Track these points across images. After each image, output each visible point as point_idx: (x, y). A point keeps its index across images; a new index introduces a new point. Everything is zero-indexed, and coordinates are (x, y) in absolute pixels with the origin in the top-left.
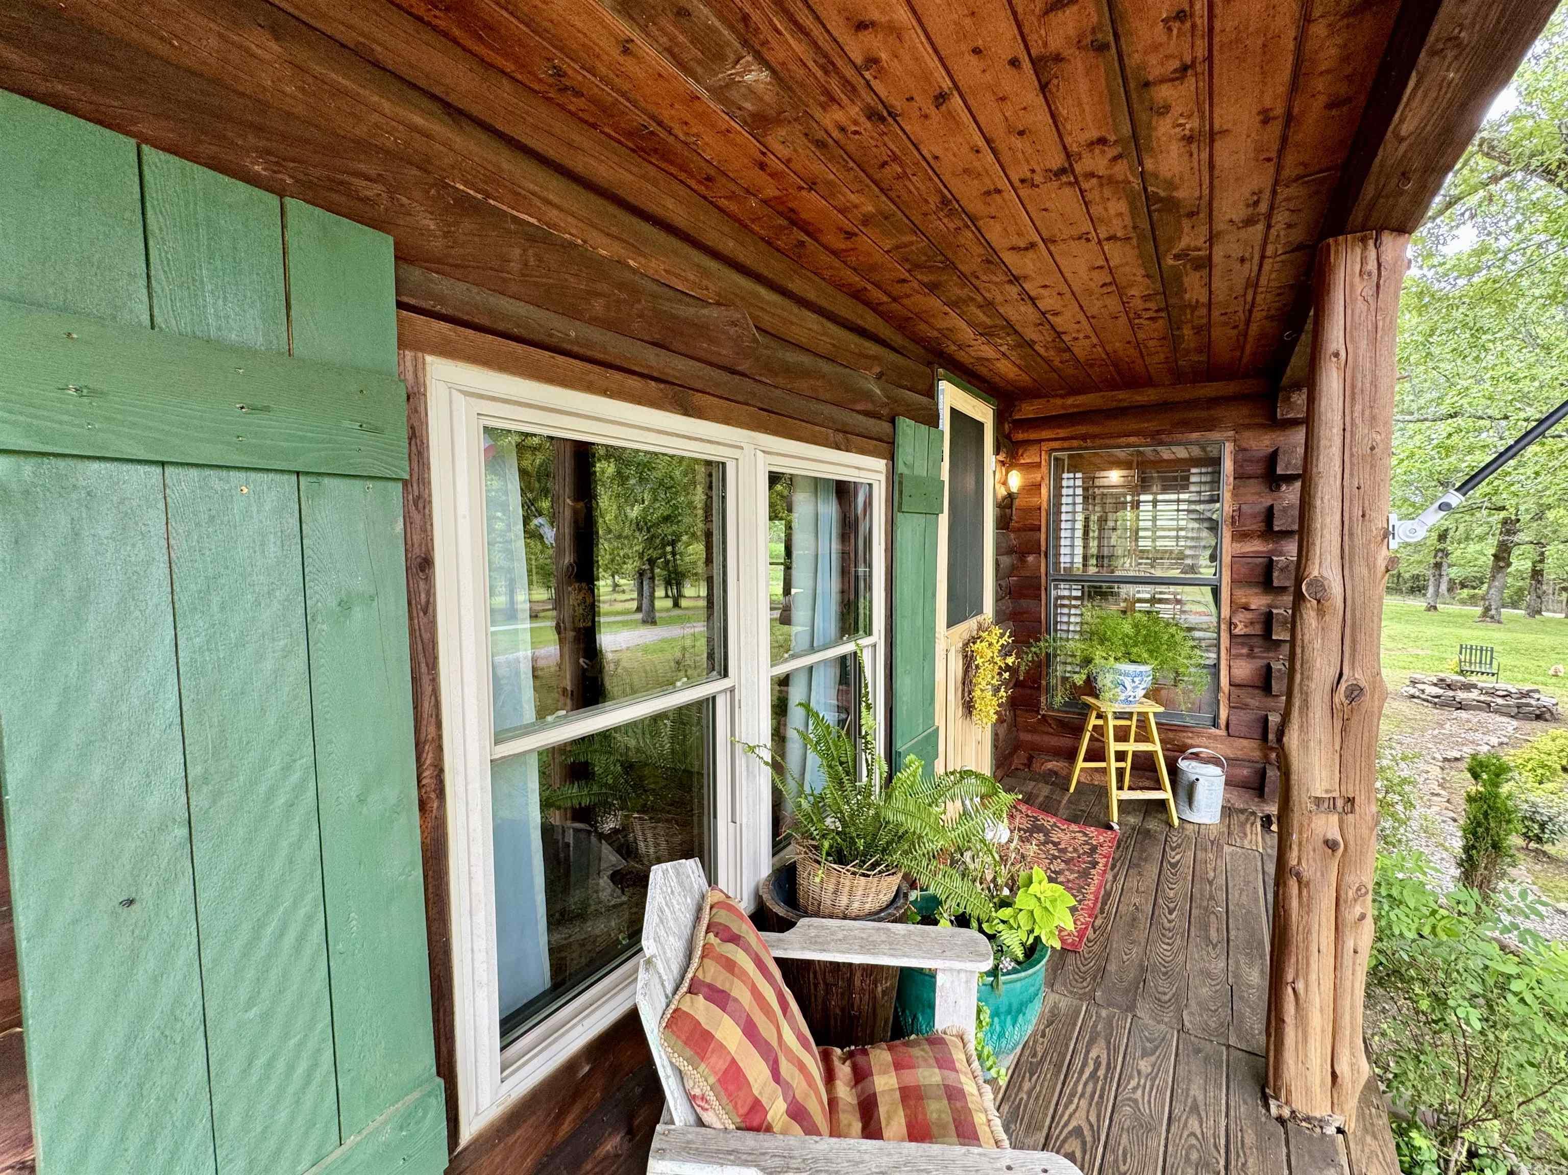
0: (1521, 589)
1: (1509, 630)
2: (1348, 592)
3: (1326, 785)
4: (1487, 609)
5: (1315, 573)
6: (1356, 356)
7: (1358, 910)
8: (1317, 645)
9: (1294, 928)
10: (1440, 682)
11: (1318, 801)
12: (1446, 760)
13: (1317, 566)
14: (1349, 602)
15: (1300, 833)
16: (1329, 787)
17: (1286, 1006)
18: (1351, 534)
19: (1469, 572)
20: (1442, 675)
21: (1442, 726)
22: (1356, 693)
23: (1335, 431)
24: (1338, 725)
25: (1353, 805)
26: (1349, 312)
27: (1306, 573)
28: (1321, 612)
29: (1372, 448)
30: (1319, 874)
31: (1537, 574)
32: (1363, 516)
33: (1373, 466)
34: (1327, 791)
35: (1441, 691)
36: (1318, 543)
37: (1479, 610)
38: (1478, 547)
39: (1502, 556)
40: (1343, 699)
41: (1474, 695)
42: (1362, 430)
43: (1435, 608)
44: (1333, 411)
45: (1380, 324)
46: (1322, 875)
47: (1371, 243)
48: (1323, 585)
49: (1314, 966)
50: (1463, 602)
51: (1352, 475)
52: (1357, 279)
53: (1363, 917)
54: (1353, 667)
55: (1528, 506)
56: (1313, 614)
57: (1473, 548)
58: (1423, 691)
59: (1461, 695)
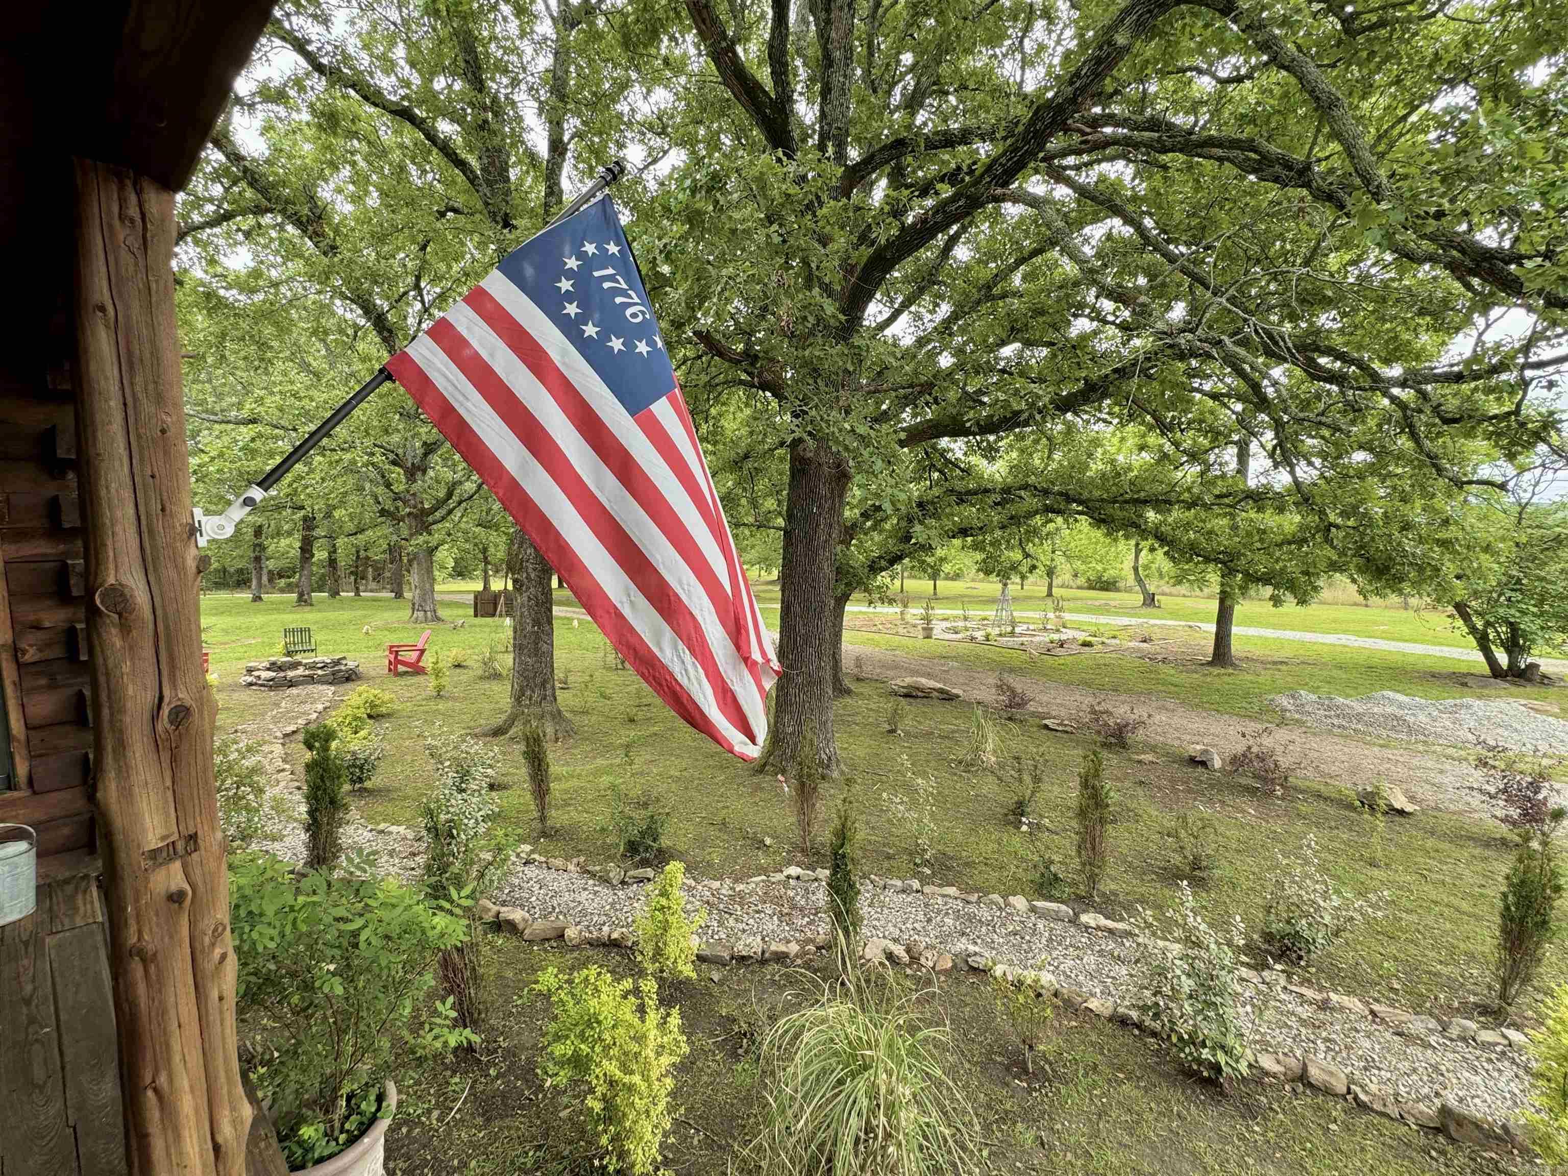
0: (323, 575)
1: (320, 611)
2: (157, 600)
3: (160, 832)
4: (301, 595)
5: (111, 580)
6: (128, 317)
7: (218, 952)
8: (126, 668)
9: (145, 1019)
10: (273, 666)
11: (154, 854)
12: (286, 735)
13: (112, 572)
14: (159, 612)
15: (137, 900)
16: (165, 832)
17: (148, 1115)
18: (151, 532)
19: (283, 563)
20: (273, 659)
21: (277, 705)
22: (181, 715)
23: (112, 403)
24: (165, 756)
25: (196, 842)
26: (111, 259)
27: (99, 581)
28: (125, 629)
29: (163, 431)
30: (166, 939)
31: (332, 563)
32: (163, 510)
33: (166, 453)
34: (163, 838)
35: (273, 674)
36: (109, 543)
37: (295, 596)
38: (288, 541)
39: (306, 549)
40: (168, 726)
41: (300, 671)
42: (147, 407)
43: (260, 598)
44: (106, 378)
45: (154, 286)
46: (171, 937)
47: (129, 183)
48: (122, 595)
49: (176, 1046)
50: (282, 591)
51: (142, 460)
52: (117, 223)
53: (224, 957)
54: (174, 686)
55: (320, 505)
56: (114, 631)
57: (284, 542)
58: (259, 677)
59: (291, 674)
